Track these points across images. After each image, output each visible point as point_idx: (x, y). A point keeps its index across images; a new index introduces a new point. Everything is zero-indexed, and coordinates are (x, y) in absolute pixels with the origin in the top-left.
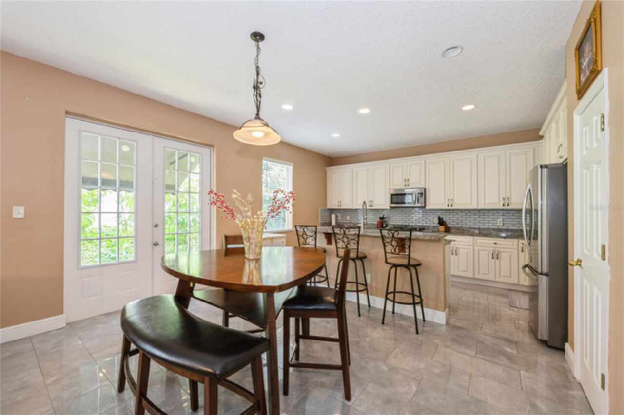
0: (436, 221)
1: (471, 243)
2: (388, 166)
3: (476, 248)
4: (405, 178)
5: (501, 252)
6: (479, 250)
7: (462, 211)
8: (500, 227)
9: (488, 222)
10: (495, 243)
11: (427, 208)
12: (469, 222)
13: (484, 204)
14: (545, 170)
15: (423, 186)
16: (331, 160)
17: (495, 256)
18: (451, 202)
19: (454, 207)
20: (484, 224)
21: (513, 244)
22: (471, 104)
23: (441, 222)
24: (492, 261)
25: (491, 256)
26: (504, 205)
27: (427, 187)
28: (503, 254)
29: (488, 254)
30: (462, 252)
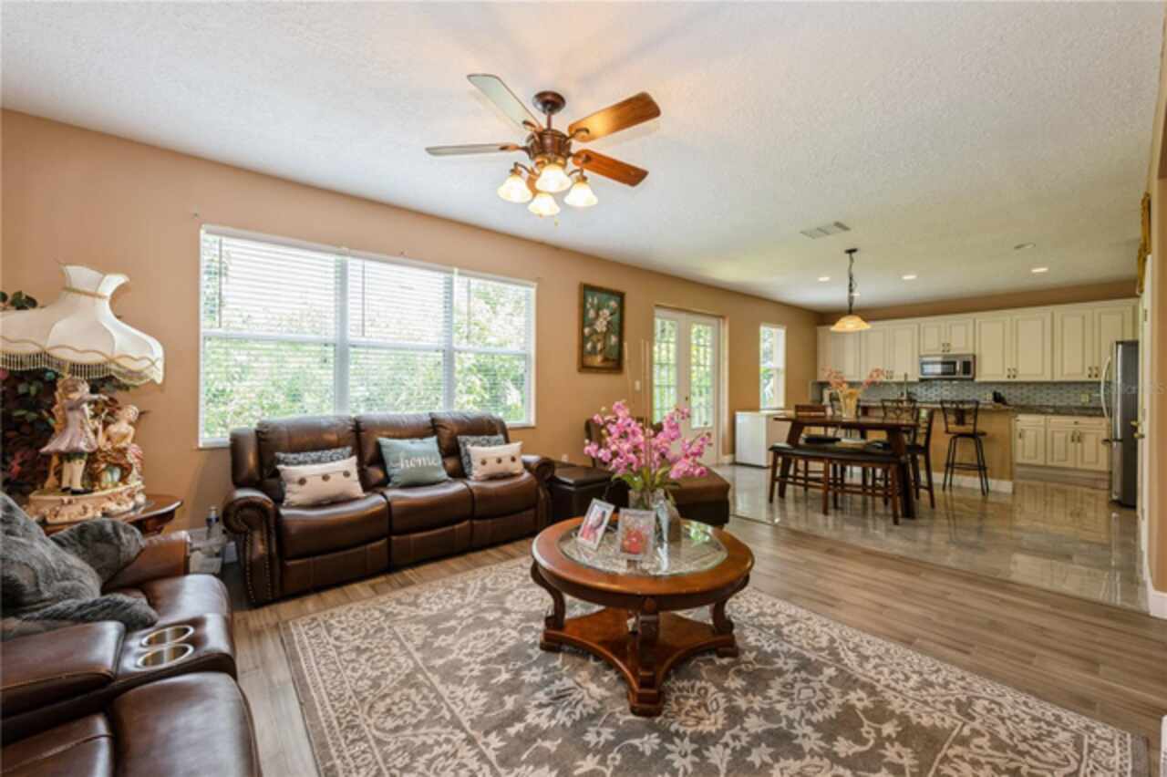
0: (990, 396)
1: (1042, 423)
2: (916, 327)
3: (1049, 430)
4: (943, 341)
5: (1084, 433)
6: (1053, 432)
7: (1028, 384)
8: (1086, 405)
9: (1069, 398)
10: (1076, 423)
11: (977, 380)
12: (1040, 398)
13: (1062, 374)
14: (1120, 347)
15: (971, 351)
16: (824, 317)
17: (1076, 438)
18: (1013, 373)
19: (1017, 379)
20: (1061, 401)
21: (1101, 424)
22: (1043, 267)
23: (998, 398)
24: (1071, 445)
25: (1069, 439)
26: (1090, 376)
27: (977, 353)
28: (1087, 437)
29: (1066, 438)
30: (1030, 434)
